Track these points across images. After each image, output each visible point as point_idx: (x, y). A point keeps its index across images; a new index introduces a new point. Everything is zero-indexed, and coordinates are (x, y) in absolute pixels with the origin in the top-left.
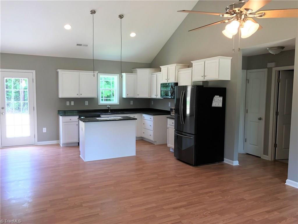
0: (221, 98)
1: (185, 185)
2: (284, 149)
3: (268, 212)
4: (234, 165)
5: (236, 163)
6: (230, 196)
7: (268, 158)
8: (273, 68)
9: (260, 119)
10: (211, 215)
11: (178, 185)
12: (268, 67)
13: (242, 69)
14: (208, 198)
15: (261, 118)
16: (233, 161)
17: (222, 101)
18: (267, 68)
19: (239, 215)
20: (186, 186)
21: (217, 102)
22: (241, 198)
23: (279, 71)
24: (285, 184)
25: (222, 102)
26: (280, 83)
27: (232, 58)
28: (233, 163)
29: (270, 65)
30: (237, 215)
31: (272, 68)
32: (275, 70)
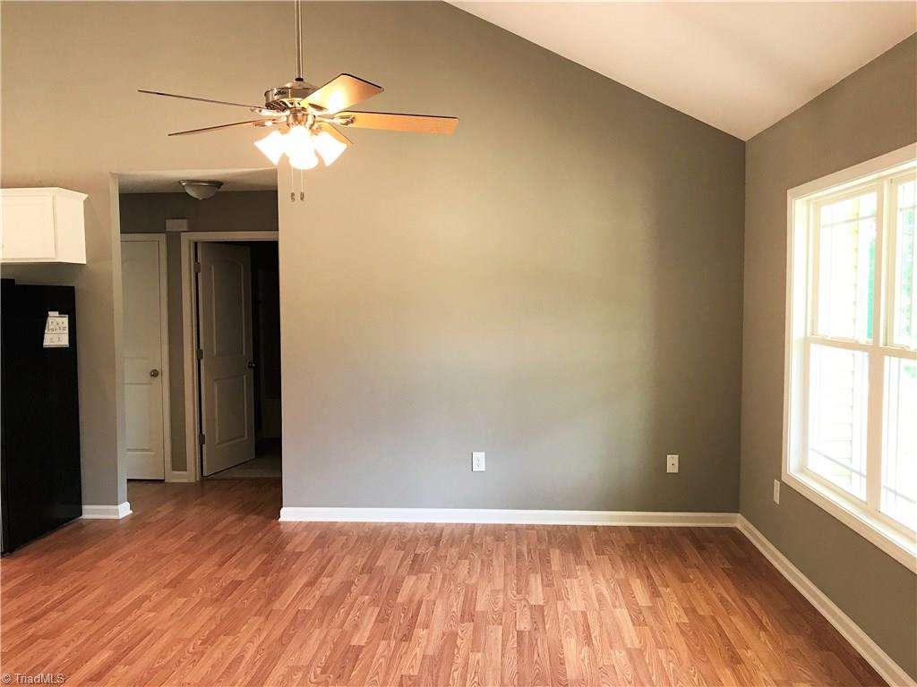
0: (65, 320)
1: (45, 613)
2: (219, 443)
3: (311, 584)
4: (121, 516)
5: (124, 510)
6: (201, 589)
7: (188, 476)
8: (182, 234)
9: (155, 374)
10: (211, 645)
11: (21, 620)
12: (168, 230)
13: (121, 233)
14: (154, 614)
15: (155, 370)
16: (117, 505)
17: (67, 329)
18: (165, 232)
19: (267, 617)
20: (53, 615)
21: (56, 332)
22: (228, 582)
23: (196, 243)
24: (280, 520)
25: (67, 331)
26: (200, 274)
27: (87, 196)
28: (117, 512)
29: (172, 225)
30: (262, 618)
31: (178, 234)
32: (187, 239)
